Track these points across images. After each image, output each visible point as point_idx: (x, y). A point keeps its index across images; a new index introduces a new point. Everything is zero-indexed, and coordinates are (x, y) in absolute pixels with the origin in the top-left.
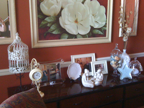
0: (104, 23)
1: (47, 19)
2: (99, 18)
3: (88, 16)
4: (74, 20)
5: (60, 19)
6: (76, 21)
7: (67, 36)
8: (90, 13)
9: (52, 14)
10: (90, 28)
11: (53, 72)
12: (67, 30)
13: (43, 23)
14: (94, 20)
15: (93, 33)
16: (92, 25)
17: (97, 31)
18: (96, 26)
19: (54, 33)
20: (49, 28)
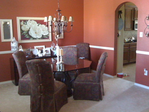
0: (48, 34)
1: (24, 32)
3: (41, 31)
5: (29, 32)
6: (36, 33)
7: (32, 39)
8: (41, 29)
9: (26, 30)
10: (42, 35)
11: (27, 52)
12: (32, 36)
13: (23, 34)
14: (43, 32)
15: (43, 37)
16: (43, 34)
17: (45, 37)
18: (44, 35)
19: (27, 37)
20: (25, 35)
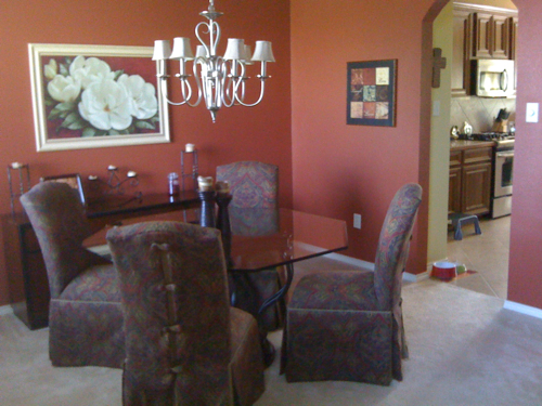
0: (154, 111)
1: (59, 106)
2: (144, 103)
3: (126, 100)
4: (103, 106)
5: (80, 106)
6: (107, 109)
7: (92, 132)
8: (128, 95)
9: (66, 98)
10: (131, 119)
12: (92, 122)
13: (53, 112)
14: (136, 106)
15: (136, 127)
16: (134, 114)
17: (143, 124)
18: (141, 116)
19: (71, 127)
20: (63, 119)
